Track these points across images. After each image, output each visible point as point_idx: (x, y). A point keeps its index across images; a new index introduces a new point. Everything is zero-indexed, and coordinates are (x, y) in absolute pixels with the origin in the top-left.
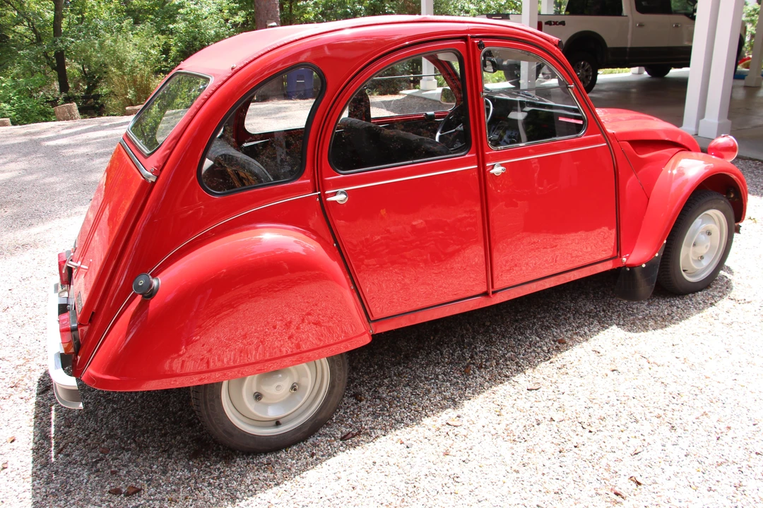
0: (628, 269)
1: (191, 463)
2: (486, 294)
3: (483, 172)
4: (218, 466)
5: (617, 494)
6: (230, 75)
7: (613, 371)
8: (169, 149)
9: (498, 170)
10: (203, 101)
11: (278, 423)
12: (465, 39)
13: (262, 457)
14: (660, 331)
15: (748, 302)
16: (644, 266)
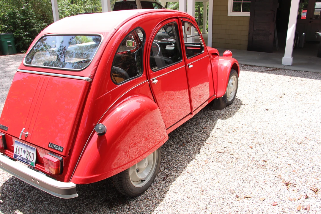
0: (217, 99)
1: (112, 210)
2: (191, 113)
3: (186, 68)
4: (125, 207)
5: (263, 166)
6: (115, 32)
7: (229, 133)
8: (96, 66)
9: (191, 66)
10: (107, 44)
11: (142, 181)
12: (177, 18)
13: (139, 197)
14: (230, 118)
15: (247, 104)
16: (223, 97)
